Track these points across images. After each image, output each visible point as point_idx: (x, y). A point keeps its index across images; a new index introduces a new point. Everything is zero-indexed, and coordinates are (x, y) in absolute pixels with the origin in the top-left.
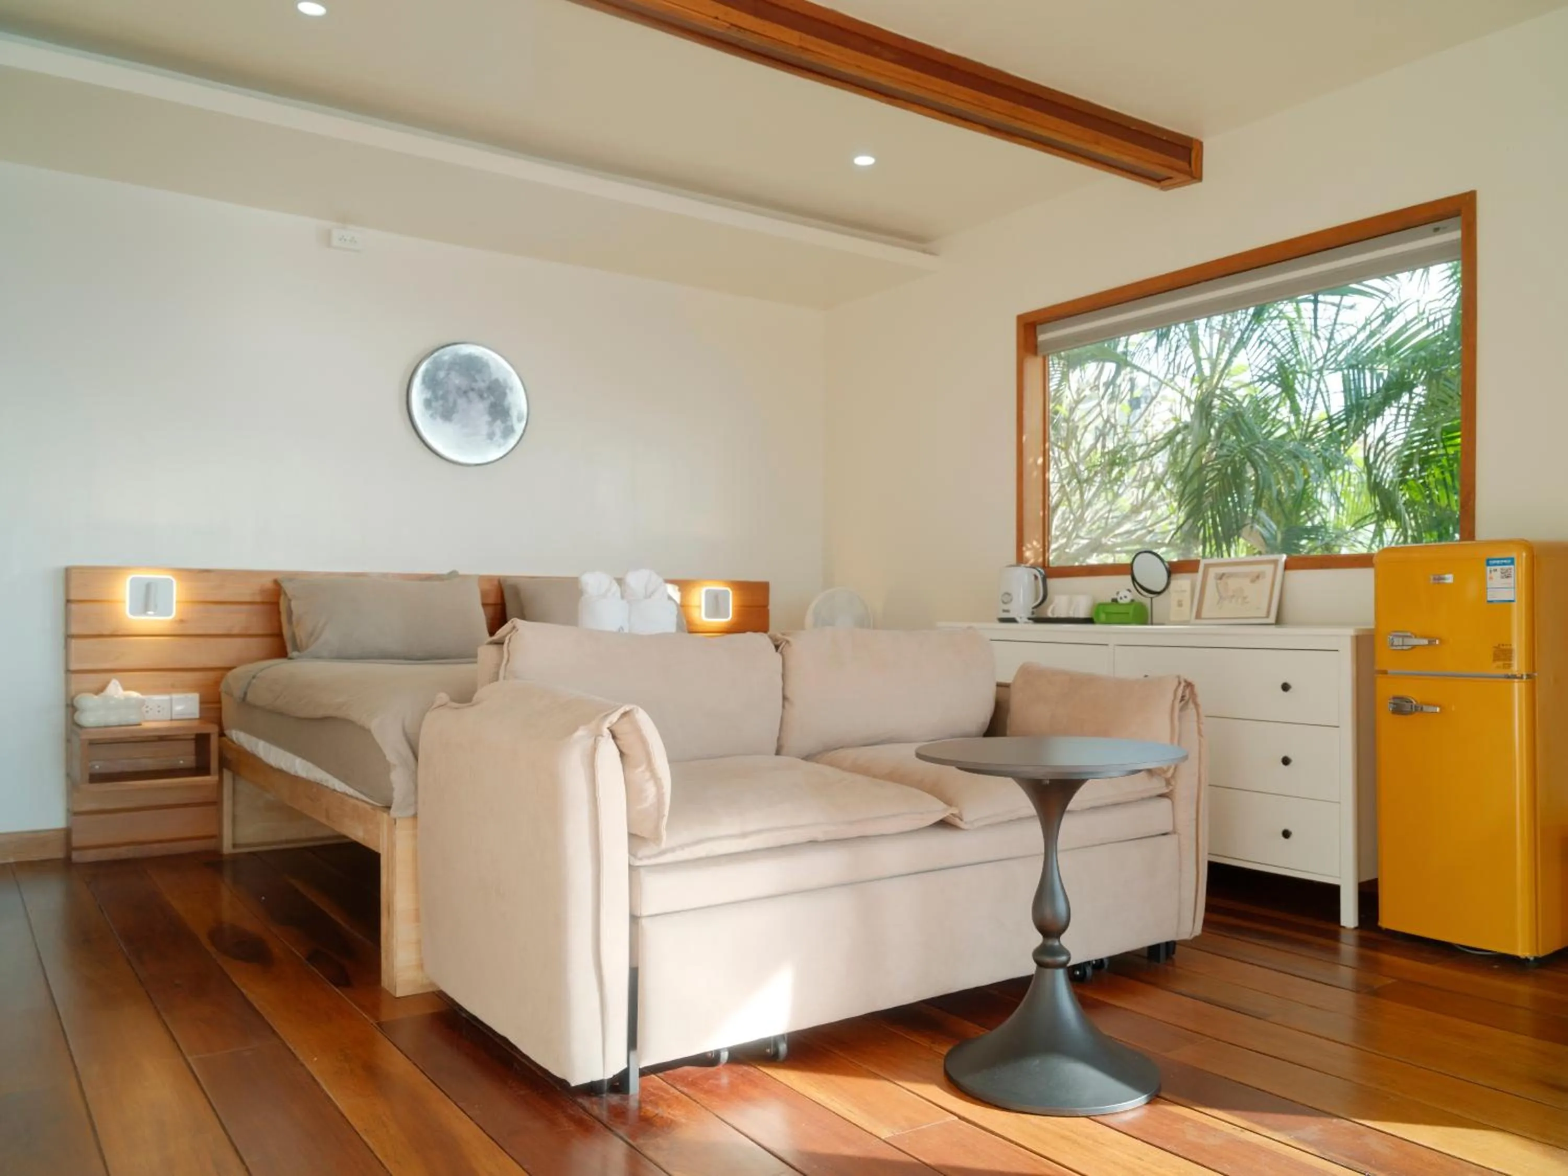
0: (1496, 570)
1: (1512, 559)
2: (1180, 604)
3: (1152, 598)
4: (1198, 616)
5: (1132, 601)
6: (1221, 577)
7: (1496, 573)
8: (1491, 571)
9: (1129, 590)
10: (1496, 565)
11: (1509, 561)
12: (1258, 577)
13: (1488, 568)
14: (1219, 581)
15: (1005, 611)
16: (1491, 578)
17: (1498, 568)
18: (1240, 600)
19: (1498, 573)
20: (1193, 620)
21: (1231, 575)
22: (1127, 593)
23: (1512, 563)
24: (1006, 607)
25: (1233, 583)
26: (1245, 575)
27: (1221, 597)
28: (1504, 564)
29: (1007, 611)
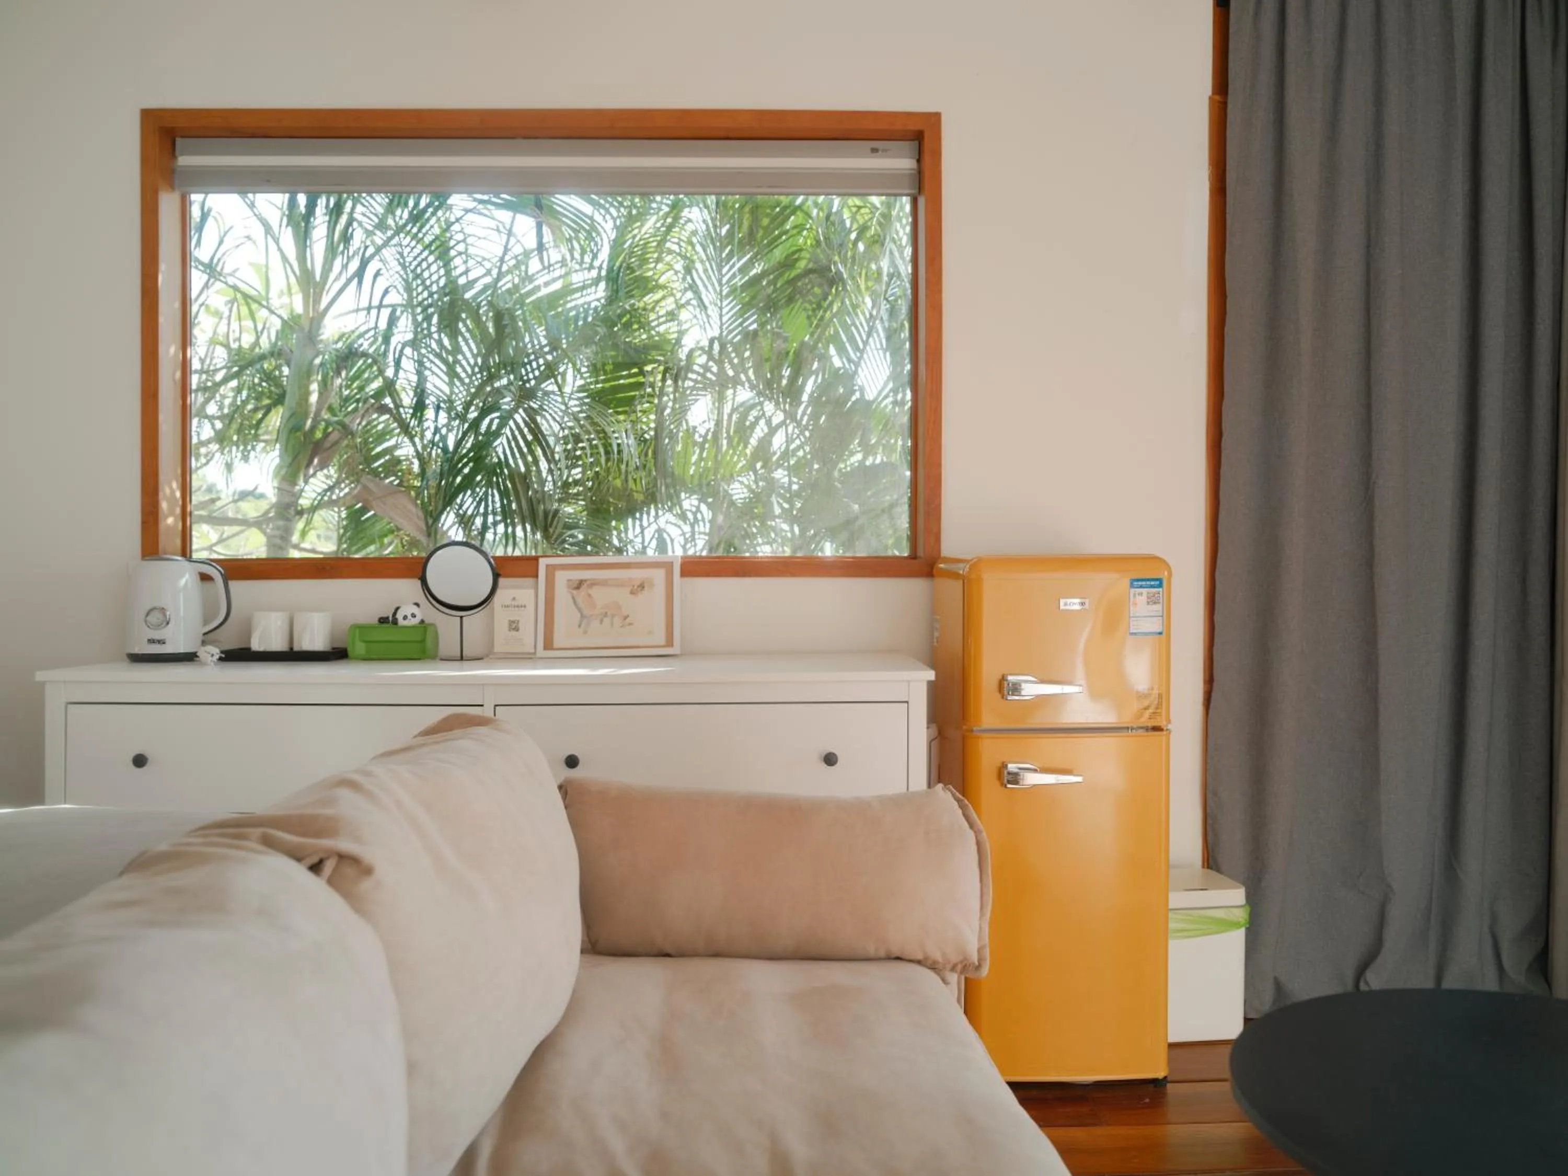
0: (1141, 594)
1: (1160, 580)
2: (514, 626)
3: (461, 617)
4: (548, 645)
5: (422, 622)
6: (579, 585)
7: (1140, 598)
8: (1135, 595)
9: (417, 605)
10: (1141, 587)
11: (1158, 583)
12: (642, 586)
13: (1133, 590)
14: (575, 592)
15: (152, 641)
16: (1136, 604)
17: (1145, 591)
18: (617, 621)
19: (1144, 597)
20: (541, 652)
21: (594, 583)
22: (415, 610)
23: (1160, 586)
24: (157, 635)
25: (601, 596)
26: (620, 584)
27: (583, 616)
28: (1152, 587)
29: (161, 642)
